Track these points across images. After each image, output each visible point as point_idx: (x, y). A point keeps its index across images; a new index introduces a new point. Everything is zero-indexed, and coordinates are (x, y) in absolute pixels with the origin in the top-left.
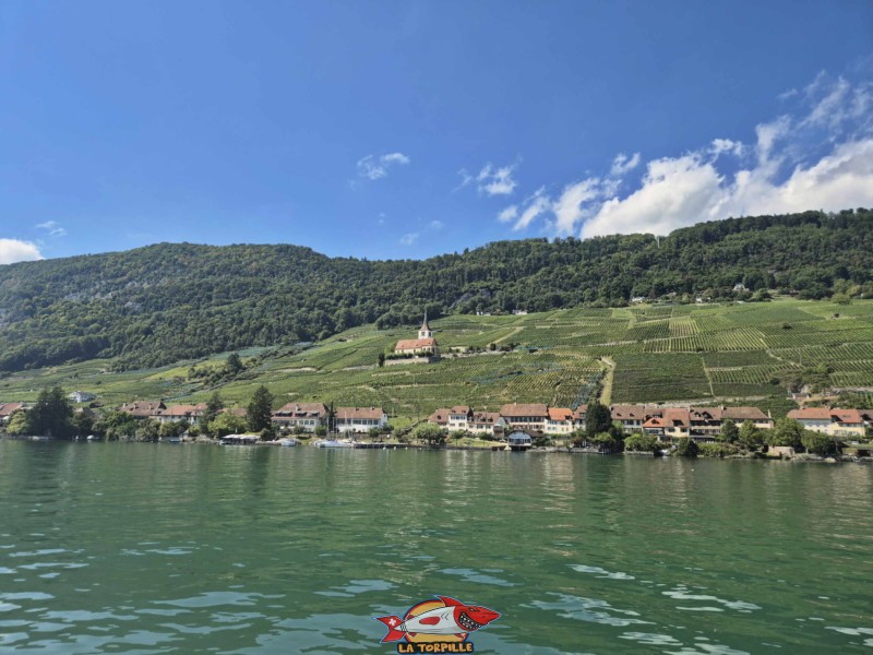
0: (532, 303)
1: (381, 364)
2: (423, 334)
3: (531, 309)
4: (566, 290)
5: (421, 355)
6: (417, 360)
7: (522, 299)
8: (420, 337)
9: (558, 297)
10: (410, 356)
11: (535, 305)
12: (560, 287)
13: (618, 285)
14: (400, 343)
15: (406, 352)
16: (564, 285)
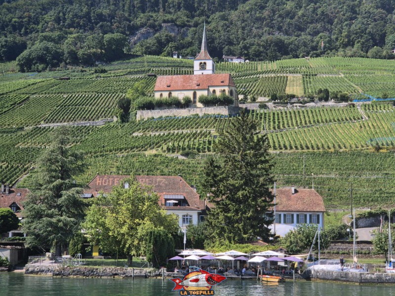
0: (245, 48)
1: (125, 117)
2: (203, 66)
3: (248, 57)
4: (287, 33)
5: (207, 102)
6: (200, 110)
7: (230, 43)
8: (197, 71)
9: (281, 41)
10: (188, 104)
11: (251, 51)
12: (280, 29)
13: (363, 31)
14: (162, 81)
15: (180, 96)
16: (285, 27)
